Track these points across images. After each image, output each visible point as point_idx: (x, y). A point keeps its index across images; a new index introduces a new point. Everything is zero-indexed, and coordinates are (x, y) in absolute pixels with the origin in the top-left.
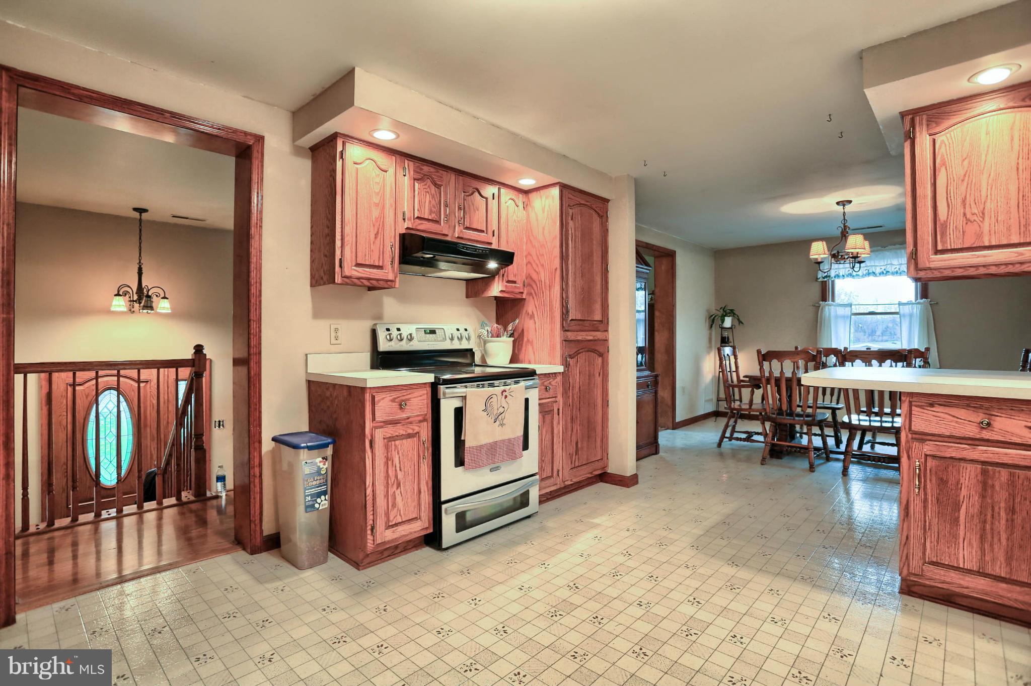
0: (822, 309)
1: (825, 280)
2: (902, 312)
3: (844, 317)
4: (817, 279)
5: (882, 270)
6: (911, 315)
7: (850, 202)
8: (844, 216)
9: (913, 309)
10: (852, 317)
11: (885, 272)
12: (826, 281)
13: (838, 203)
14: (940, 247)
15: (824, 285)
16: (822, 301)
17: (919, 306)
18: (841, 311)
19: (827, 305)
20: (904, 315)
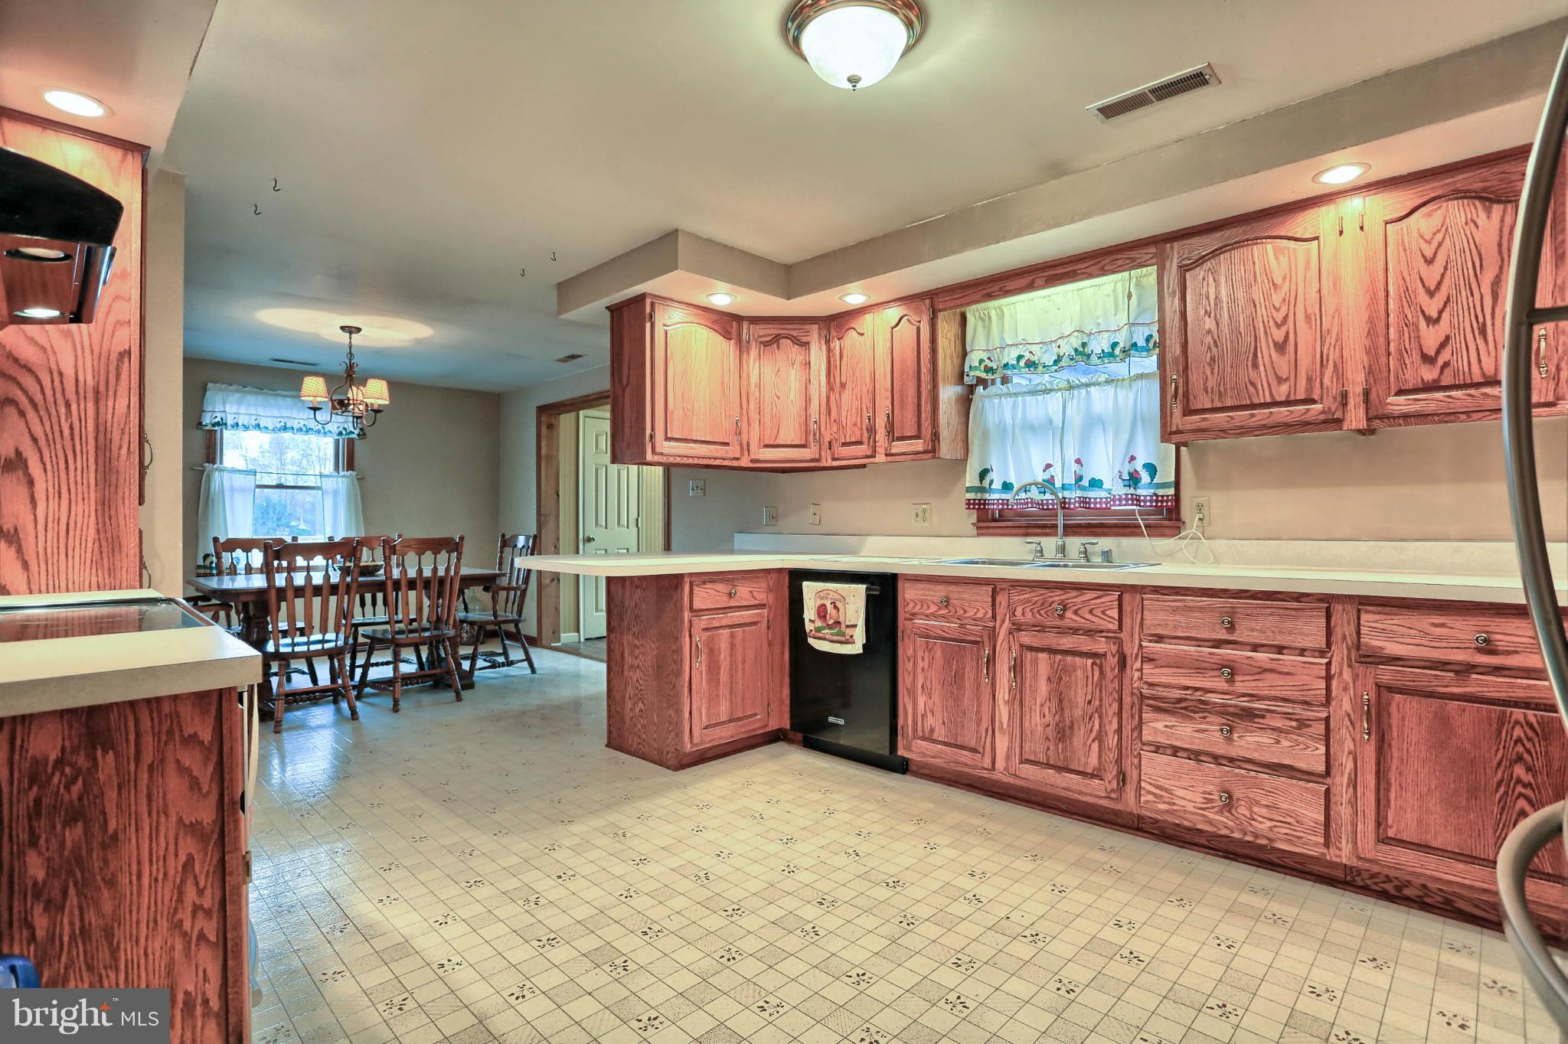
0: (209, 476)
1: (216, 428)
2: (324, 487)
3: (243, 490)
4: (200, 424)
5: (301, 425)
6: (335, 493)
7: (359, 330)
8: (350, 348)
9: (338, 484)
10: (257, 490)
11: (304, 429)
12: (216, 431)
13: (343, 328)
14: (669, 436)
15: (212, 435)
16: (209, 462)
17: (345, 480)
18: (240, 480)
19: (217, 469)
20: (327, 492)
